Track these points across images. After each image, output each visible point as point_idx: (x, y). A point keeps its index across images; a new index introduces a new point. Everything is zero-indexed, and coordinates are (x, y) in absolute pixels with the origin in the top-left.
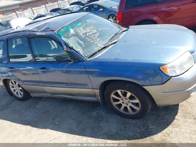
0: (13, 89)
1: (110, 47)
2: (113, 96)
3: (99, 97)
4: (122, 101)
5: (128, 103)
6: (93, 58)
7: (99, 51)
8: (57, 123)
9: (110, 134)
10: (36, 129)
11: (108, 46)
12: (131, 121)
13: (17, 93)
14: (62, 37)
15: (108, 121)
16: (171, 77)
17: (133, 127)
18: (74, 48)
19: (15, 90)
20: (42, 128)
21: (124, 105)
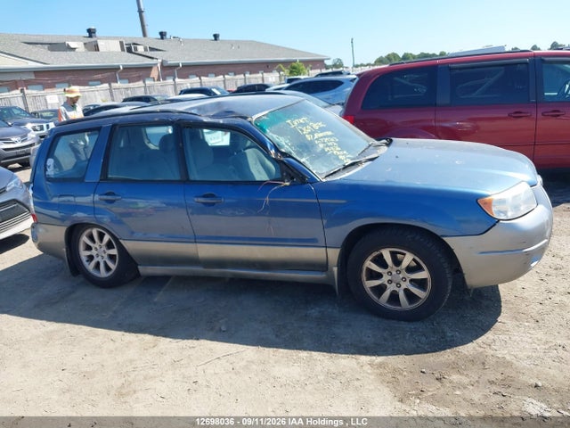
0: (88, 253)
1: (364, 165)
2: (369, 264)
3: (335, 269)
4: (389, 278)
5: (402, 283)
6: (338, 178)
7: (345, 167)
8: (223, 328)
9: (363, 345)
10: (168, 340)
11: (360, 162)
12: (403, 325)
13: (98, 265)
14: (268, 131)
15: (349, 325)
16: (499, 220)
17: (412, 335)
18: (294, 155)
19: (91, 258)
20: (183, 339)
21: (391, 288)
